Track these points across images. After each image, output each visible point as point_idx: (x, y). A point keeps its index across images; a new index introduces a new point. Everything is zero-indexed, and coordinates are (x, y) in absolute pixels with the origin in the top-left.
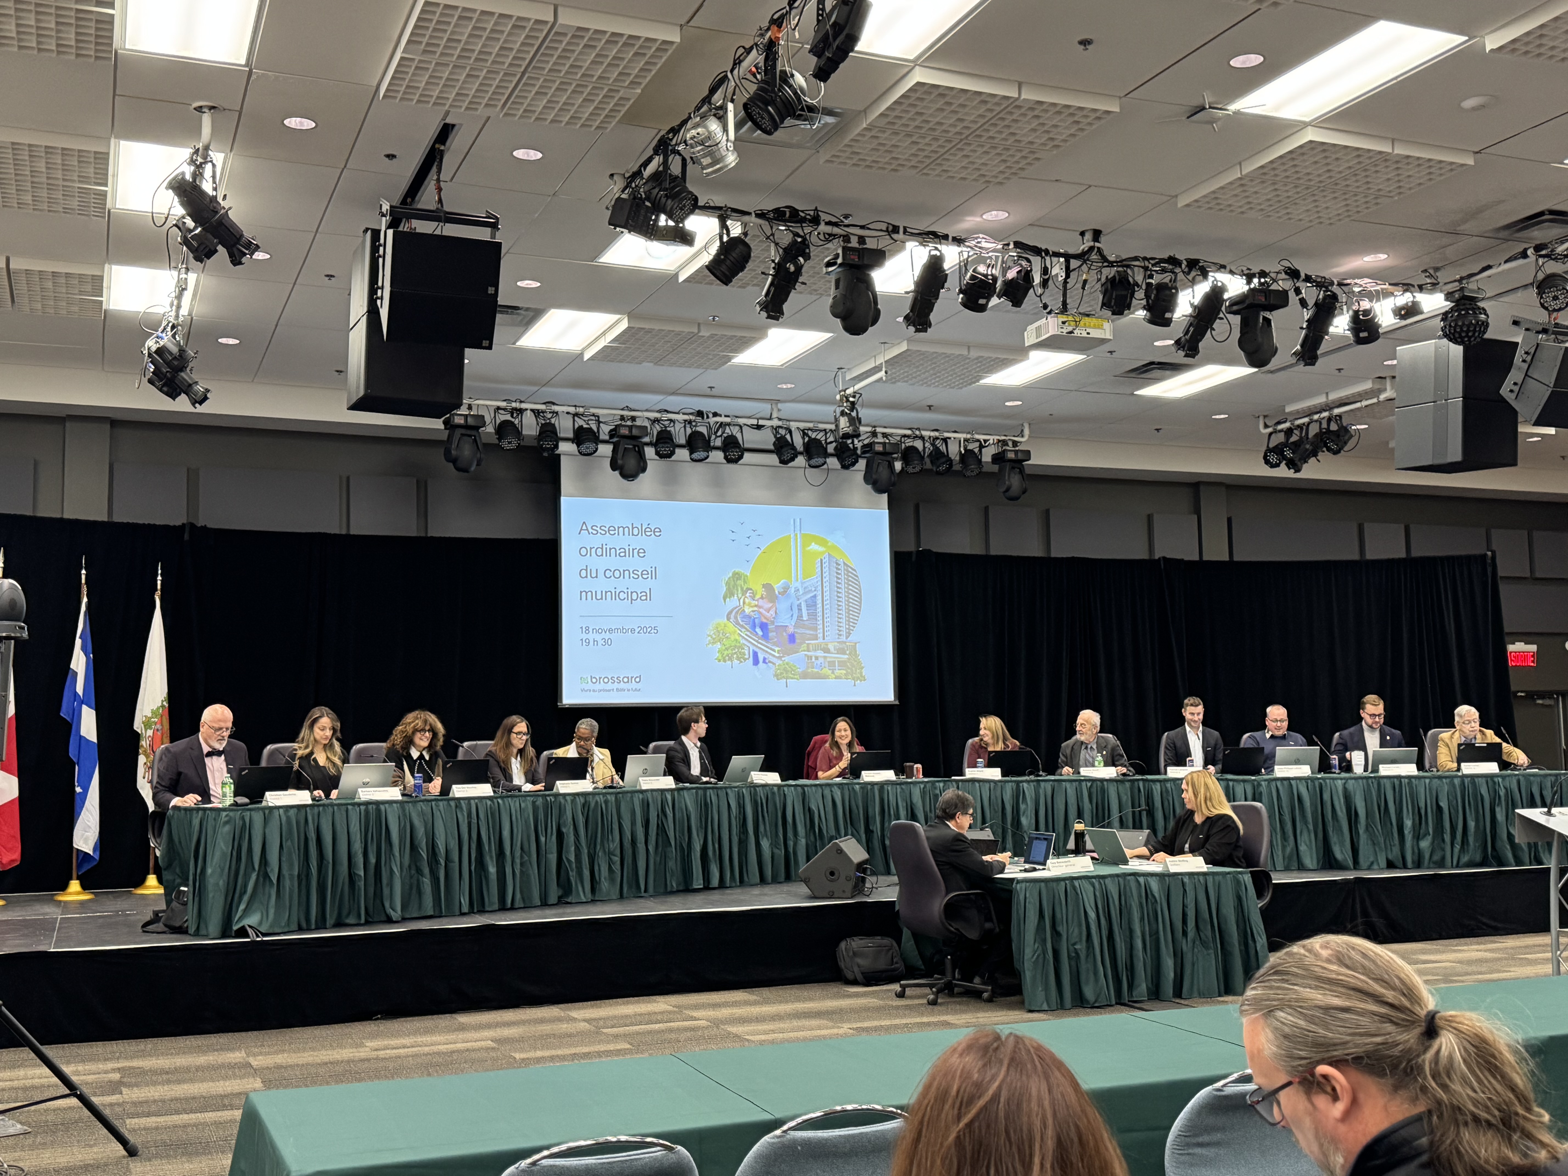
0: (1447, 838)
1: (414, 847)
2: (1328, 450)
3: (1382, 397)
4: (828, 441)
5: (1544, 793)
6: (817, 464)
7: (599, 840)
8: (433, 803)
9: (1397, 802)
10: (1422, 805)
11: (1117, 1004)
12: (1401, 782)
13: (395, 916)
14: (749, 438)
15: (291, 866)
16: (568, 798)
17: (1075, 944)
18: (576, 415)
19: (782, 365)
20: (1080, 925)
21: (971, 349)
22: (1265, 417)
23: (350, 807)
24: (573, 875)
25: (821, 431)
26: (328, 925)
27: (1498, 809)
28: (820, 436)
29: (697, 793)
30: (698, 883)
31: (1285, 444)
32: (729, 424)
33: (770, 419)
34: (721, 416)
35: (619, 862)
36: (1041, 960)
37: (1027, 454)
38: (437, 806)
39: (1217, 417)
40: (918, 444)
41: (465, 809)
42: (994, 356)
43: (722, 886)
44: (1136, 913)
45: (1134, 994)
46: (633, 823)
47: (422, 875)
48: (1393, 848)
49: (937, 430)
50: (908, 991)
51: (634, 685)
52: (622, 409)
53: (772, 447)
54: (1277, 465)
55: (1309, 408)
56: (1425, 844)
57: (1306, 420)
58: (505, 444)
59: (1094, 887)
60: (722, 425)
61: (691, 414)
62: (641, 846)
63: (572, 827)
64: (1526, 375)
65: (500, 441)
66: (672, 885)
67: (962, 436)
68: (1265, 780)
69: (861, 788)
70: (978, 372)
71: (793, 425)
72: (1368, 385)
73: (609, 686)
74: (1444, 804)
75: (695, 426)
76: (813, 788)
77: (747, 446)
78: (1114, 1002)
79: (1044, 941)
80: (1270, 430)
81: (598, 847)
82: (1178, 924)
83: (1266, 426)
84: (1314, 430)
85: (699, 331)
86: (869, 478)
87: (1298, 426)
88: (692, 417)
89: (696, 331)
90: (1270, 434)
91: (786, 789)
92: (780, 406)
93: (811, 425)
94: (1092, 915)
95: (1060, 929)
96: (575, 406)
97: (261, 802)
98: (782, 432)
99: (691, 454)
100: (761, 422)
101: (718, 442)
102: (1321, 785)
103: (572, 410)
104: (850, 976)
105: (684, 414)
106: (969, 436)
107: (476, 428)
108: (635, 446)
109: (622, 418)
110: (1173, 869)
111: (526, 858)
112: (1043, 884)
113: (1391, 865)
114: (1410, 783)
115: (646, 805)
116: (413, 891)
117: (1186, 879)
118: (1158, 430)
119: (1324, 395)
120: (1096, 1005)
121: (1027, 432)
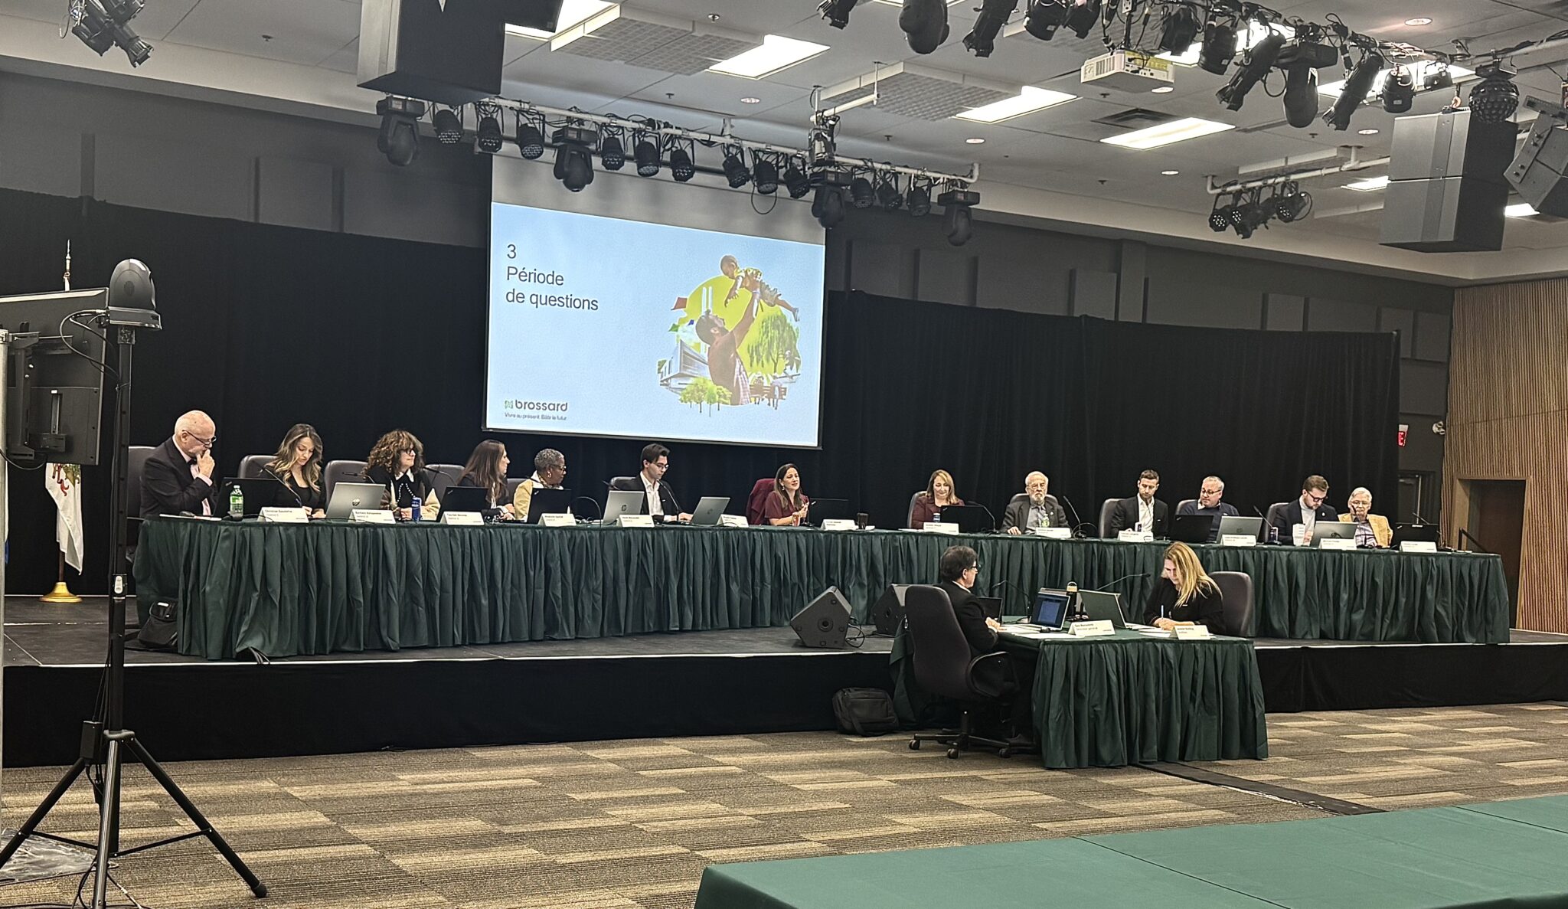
0: (1379, 613)
1: (410, 576)
2: (1279, 218)
3: (1346, 167)
4: (780, 165)
5: (1472, 573)
6: (767, 190)
7: (583, 577)
8: (429, 529)
9: (1336, 576)
10: (1359, 579)
11: (1129, 764)
12: (1341, 556)
13: (393, 645)
14: (701, 155)
15: (291, 589)
16: (555, 532)
17: (1096, 706)
18: (520, 112)
19: (757, 77)
20: (1102, 689)
21: (966, 78)
22: (1213, 176)
23: (348, 528)
24: (559, 611)
25: (772, 153)
26: (328, 653)
27: (1429, 588)
28: (771, 159)
29: (674, 533)
30: (674, 626)
31: (1233, 208)
32: (680, 137)
33: (722, 135)
34: (672, 127)
35: (601, 601)
36: (1062, 722)
37: (976, 198)
38: (433, 533)
39: (1167, 173)
40: (869, 177)
41: (459, 539)
42: (988, 88)
43: (695, 629)
44: (1152, 679)
45: (1145, 756)
46: (616, 561)
47: (418, 605)
48: (1327, 620)
49: (888, 163)
50: (922, 744)
51: (560, 413)
52: (570, 110)
53: (722, 168)
54: (1223, 229)
55: (1263, 171)
56: (1357, 617)
57: (1260, 183)
58: (444, 138)
59: (1117, 652)
60: (673, 138)
61: (641, 122)
62: (622, 585)
63: (559, 562)
64: (1535, 159)
65: (438, 132)
66: (649, 625)
67: (913, 172)
68: (1214, 548)
69: (825, 536)
70: (962, 104)
71: (746, 145)
72: (1332, 153)
73: (535, 412)
74: (1379, 580)
75: (644, 136)
76: (780, 534)
77: (696, 164)
78: (1126, 763)
79: (1068, 702)
80: (1219, 191)
81: (583, 584)
82: (1188, 691)
83: (1214, 187)
84: (1266, 195)
85: (694, 30)
86: (817, 209)
87: (1249, 189)
88: (642, 126)
89: (691, 30)
90: (1219, 195)
91: (755, 533)
92: (733, 121)
93: (763, 146)
94: (1114, 678)
95: (1082, 690)
96: (520, 101)
97: (257, 517)
98: (733, 151)
99: (639, 168)
100: (714, 138)
101: (666, 157)
102: (1266, 555)
103: (516, 105)
104: (847, 725)
105: (633, 121)
106: (920, 172)
107: (415, 116)
108: (580, 153)
109: (569, 119)
110: (1182, 637)
111: (516, 592)
112: (1070, 647)
113: (1323, 637)
114: (1350, 558)
115: (628, 543)
116: (409, 621)
117: (1198, 647)
118: (1102, 182)
119: (1284, 160)
120: (1112, 765)
121: (976, 173)
